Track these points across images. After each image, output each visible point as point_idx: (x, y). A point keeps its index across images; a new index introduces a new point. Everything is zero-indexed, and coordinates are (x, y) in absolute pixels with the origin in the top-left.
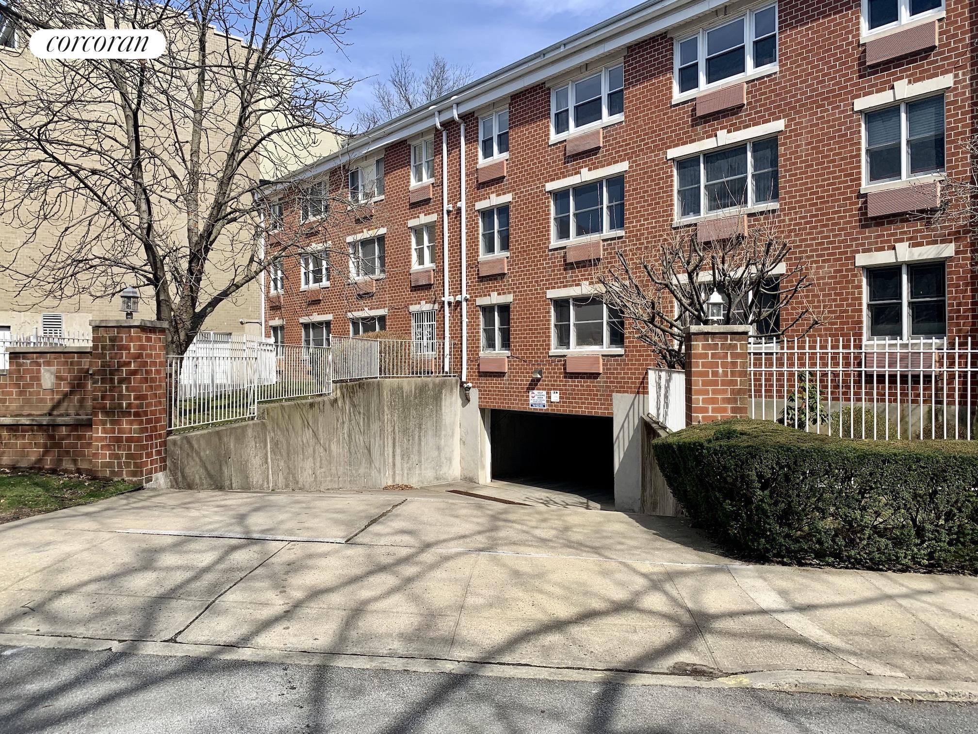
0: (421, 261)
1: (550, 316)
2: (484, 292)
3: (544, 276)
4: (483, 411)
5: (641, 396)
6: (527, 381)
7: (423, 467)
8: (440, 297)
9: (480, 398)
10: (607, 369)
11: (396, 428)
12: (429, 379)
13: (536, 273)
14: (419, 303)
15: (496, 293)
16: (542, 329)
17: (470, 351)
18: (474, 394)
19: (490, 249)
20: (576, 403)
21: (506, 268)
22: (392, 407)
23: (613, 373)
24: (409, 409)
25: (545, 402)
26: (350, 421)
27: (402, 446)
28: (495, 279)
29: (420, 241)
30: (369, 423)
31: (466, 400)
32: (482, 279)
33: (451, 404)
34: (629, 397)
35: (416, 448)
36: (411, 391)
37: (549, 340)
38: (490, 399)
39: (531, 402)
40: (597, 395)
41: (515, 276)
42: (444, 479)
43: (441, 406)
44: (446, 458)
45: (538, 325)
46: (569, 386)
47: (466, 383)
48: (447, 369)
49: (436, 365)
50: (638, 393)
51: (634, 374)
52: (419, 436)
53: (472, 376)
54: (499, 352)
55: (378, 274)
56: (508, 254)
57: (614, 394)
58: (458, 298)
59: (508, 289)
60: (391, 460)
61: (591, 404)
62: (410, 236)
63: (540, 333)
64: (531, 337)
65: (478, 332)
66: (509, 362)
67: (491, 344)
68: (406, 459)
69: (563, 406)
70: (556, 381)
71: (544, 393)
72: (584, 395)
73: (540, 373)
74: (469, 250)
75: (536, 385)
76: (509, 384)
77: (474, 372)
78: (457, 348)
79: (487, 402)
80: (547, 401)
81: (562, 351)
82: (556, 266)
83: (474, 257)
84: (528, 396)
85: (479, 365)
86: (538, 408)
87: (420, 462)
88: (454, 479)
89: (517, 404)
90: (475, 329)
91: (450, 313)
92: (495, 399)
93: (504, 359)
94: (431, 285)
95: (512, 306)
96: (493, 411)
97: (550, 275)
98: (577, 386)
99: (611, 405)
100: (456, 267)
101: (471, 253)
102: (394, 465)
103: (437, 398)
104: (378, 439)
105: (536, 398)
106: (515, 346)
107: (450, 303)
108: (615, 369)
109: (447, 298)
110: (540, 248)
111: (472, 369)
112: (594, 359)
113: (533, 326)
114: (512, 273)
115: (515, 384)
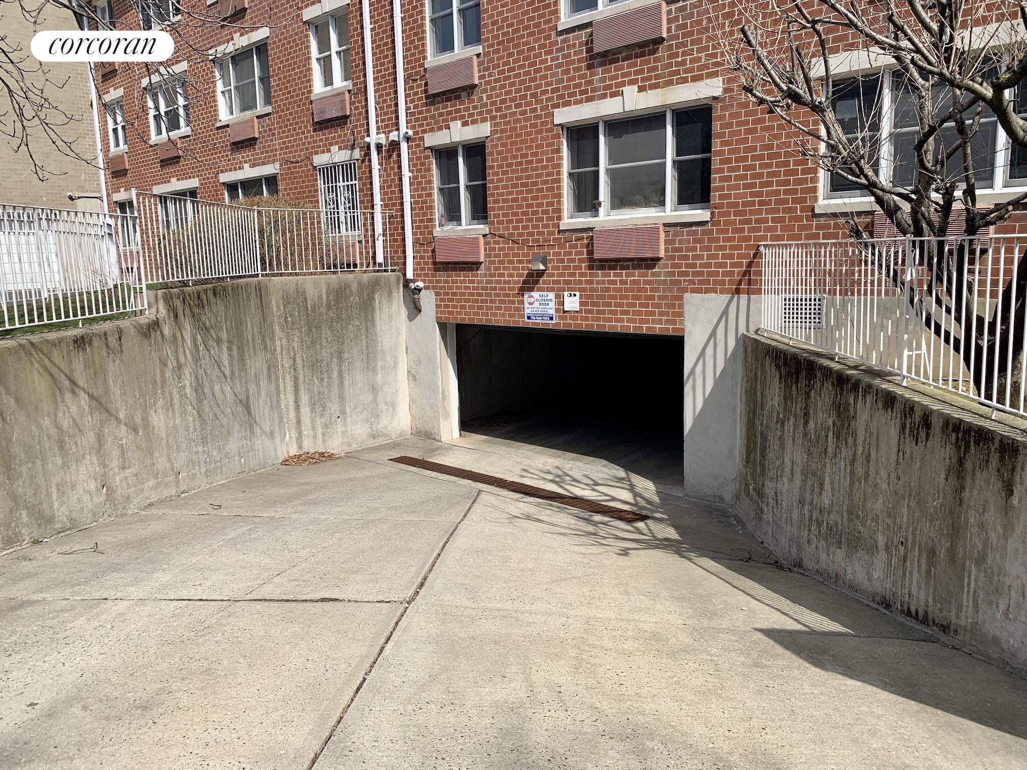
0: (328, 79)
1: (561, 158)
2: (437, 122)
3: (547, 84)
4: (443, 326)
5: (744, 298)
6: (519, 275)
7: (348, 420)
8: (362, 138)
9: (438, 306)
10: (675, 250)
11: (299, 362)
12: (351, 276)
13: (532, 80)
14: (329, 151)
15: (459, 123)
16: (546, 182)
17: (418, 227)
18: (428, 300)
19: (446, 44)
20: (610, 312)
21: (476, 75)
22: (287, 326)
23: (686, 258)
24: (319, 328)
25: (552, 312)
26: (197, 359)
27: (310, 390)
28: (458, 97)
29: (324, 45)
30: (242, 360)
31: (415, 309)
32: (433, 99)
33: (390, 317)
34: (718, 300)
35: (335, 390)
36: (320, 297)
37: (559, 203)
38: (455, 307)
39: (528, 311)
40: (652, 298)
41: (493, 89)
42: (385, 435)
43: (373, 321)
44: (386, 403)
45: (538, 176)
46: (598, 282)
47: (414, 281)
48: (380, 259)
49: (361, 253)
50: (738, 291)
51: (731, 256)
52: (340, 372)
53: (422, 269)
54: (468, 227)
55: (261, 108)
56: (479, 49)
57: (687, 296)
58: (393, 136)
59: (481, 113)
60: (292, 414)
61: (639, 313)
62: (307, 36)
63: (541, 190)
64: (526, 199)
65: (430, 195)
66: (486, 243)
67: (453, 214)
68: (318, 409)
69: (587, 319)
70: (573, 275)
71: (551, 295)
72: (627, 297)
73: (544, 262)
74: (408, 50)
75: (537, 282)
76: (488, 282)
77: (426, 263)
78: (395, 223)
79: (450, 313)
80: (557, 310)
81: (584, 220)
82: (573, 62)
83: (418, 60)
84: (522, 302)
85: (433, 251)
86: (539, 323)
87: (343, 412)
88: (401, 435)
89: (503, 315)
90: (424, 189)
91: (380, 164)
92: (464, 307)
93: (477, 239)
94: (347, 117)
95: (489, 144)
96: (460, 328)
97: (561, 81)
98: (614, 282)
99: (681, 314)
100: (387, 81)
101: (413, 55)
102: (299, 422)
103: (367, 307)
104: (263, 383)
105: (536, 304)
106: (496, 216)
107: (379, 147)
108: (689, 249)
109: (374, 138)
110: (540, 32)
111: (422, 257)
112: (649, 232)
113: (528, 177)
114: (488, 83)
115: (499, 282)
